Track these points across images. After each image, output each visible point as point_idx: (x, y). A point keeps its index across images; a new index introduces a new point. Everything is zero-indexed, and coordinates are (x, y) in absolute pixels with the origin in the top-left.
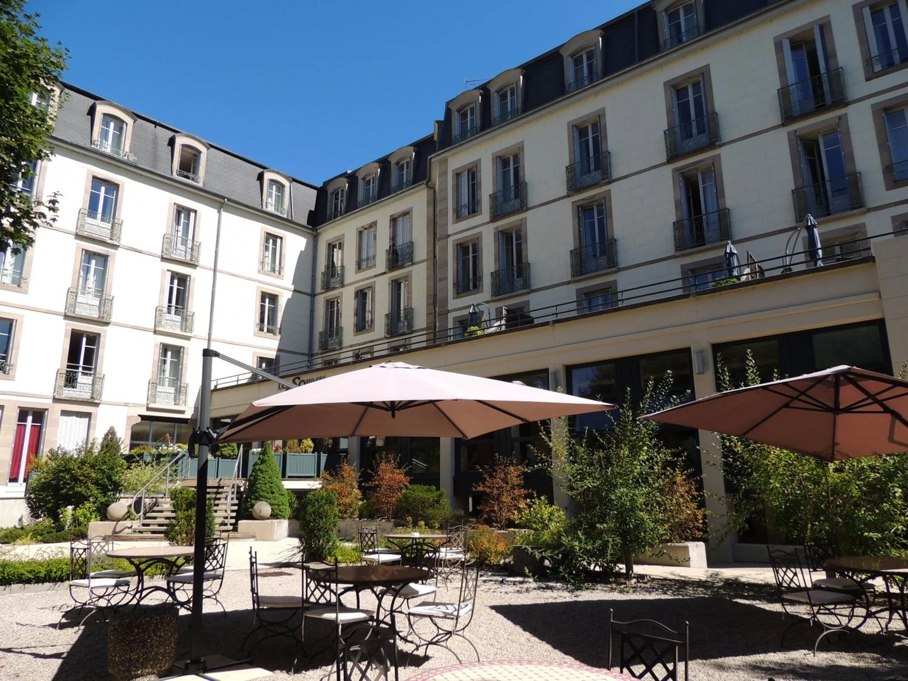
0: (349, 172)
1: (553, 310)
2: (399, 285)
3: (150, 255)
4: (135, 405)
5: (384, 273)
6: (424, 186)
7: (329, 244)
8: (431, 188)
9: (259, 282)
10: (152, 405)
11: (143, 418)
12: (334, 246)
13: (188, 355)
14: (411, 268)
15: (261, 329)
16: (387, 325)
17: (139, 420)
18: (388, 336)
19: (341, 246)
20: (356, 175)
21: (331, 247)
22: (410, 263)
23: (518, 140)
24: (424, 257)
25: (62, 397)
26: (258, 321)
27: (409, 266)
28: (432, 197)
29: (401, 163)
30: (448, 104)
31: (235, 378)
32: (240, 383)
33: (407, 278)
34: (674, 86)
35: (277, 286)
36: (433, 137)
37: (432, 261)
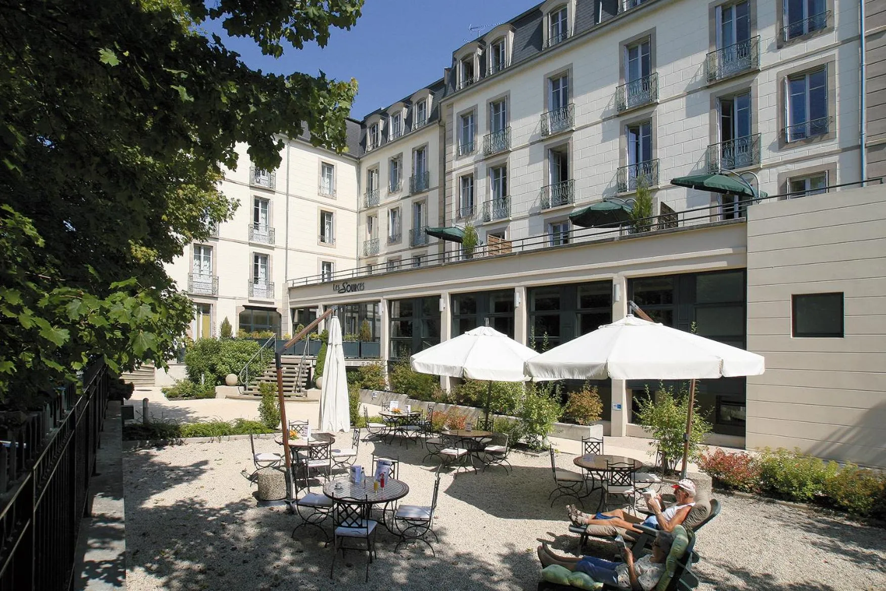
0: (382, 109)
1: (520, 243)
2: (419, 206)
3: (242, 184)
4: (240, 299)
5: (408, 197)
6: (437, 124)
7: (369, 171)
8: (443, 127)
9: (319, 202)
10: (251, 298)
11: (246, 307)
12: (372, 172)
13: (272, 261)
14: (428, 193)
15: (323, 240)
16: (410, 239)
17: (244, 309)
18: (412, 247)
19: (377, 172)
20: (387, 112)
21: (370, 172)
22: (426, 190)
23: (506, 89)
24: (437, 184)
25: (193, 293)
26: (319, 233)
27: (426, 191)
28: (443, 134)
29: (420, 103)
30: (454, 53)
31: (305, 280)
32: (309, 283)
33: (425, 201)
34: (627, 46)
35: (332, 206)
36: (444, 81)
37: (442, 188)
